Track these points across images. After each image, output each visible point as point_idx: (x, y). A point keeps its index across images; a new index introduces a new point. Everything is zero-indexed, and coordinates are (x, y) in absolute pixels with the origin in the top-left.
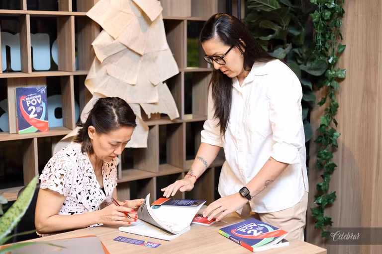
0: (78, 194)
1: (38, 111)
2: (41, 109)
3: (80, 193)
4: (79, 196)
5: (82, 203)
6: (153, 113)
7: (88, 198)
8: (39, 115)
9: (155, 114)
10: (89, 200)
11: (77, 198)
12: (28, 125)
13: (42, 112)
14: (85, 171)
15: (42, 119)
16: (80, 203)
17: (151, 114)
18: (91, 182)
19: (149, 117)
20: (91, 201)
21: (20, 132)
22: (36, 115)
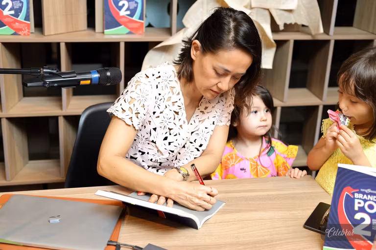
0: (152, 130)
1: (131, 8)
2: (135, 5)
3: (155, 129)
4: (153, 132)
5: (155, 143)
6: (288, 23)
7: (166, 139)
8: (133, 12)
9: (291, 24)
10: (167, 142)
11: (150, 133)
12: (117, 24)
13: (136, 8)
14: (170, 103)
15: (136, 18)
16: (153, 141)
17: (285, 25)
18: (177, 119)
19: (282, 28)
20: (170, 143)
21: (106, 31)
22: (128, 12)
